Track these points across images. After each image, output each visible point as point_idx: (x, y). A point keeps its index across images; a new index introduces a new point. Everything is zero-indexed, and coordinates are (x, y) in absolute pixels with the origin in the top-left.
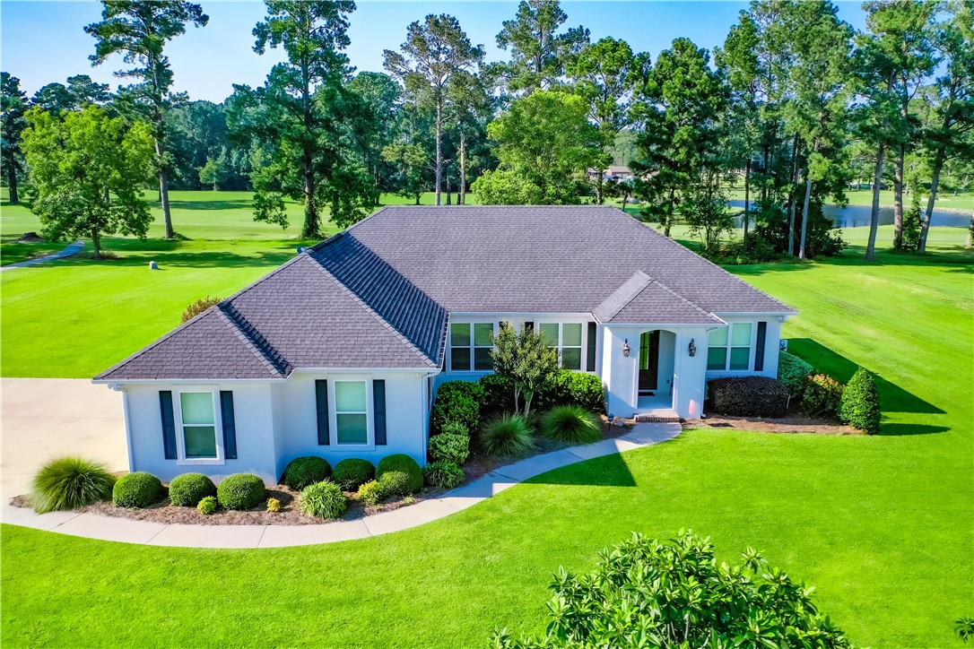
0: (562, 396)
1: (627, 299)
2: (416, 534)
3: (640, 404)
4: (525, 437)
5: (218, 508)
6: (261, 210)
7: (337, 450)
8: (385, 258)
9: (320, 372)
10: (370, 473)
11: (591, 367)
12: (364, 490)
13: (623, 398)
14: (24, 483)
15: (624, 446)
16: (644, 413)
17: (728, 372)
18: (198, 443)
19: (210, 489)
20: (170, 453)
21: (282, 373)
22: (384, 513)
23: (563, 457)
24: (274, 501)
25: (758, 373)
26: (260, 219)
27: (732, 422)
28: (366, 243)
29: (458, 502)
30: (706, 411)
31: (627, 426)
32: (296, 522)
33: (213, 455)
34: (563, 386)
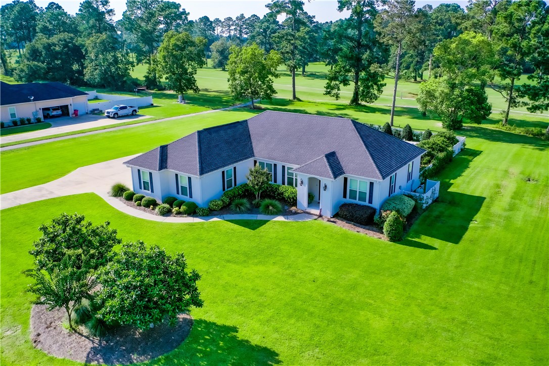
7: (181, 197)
10: (181, 204)
12: (174, 210)
13: (302, 202)
17: (357, 201)
18: (146, 186)
20: (141, 188)
21: (159, 170)
22: (174, 217)
23: (252, 216)
24: (152, 206)
25: (370, 205)
26: (326, 94)
27: (339, 222)
28: (250, 125)
29: (197, 220)
30: (336, 216)
31: (296, 213)
32: (152, 213)
33: (149, 190)
34: (283, 193)
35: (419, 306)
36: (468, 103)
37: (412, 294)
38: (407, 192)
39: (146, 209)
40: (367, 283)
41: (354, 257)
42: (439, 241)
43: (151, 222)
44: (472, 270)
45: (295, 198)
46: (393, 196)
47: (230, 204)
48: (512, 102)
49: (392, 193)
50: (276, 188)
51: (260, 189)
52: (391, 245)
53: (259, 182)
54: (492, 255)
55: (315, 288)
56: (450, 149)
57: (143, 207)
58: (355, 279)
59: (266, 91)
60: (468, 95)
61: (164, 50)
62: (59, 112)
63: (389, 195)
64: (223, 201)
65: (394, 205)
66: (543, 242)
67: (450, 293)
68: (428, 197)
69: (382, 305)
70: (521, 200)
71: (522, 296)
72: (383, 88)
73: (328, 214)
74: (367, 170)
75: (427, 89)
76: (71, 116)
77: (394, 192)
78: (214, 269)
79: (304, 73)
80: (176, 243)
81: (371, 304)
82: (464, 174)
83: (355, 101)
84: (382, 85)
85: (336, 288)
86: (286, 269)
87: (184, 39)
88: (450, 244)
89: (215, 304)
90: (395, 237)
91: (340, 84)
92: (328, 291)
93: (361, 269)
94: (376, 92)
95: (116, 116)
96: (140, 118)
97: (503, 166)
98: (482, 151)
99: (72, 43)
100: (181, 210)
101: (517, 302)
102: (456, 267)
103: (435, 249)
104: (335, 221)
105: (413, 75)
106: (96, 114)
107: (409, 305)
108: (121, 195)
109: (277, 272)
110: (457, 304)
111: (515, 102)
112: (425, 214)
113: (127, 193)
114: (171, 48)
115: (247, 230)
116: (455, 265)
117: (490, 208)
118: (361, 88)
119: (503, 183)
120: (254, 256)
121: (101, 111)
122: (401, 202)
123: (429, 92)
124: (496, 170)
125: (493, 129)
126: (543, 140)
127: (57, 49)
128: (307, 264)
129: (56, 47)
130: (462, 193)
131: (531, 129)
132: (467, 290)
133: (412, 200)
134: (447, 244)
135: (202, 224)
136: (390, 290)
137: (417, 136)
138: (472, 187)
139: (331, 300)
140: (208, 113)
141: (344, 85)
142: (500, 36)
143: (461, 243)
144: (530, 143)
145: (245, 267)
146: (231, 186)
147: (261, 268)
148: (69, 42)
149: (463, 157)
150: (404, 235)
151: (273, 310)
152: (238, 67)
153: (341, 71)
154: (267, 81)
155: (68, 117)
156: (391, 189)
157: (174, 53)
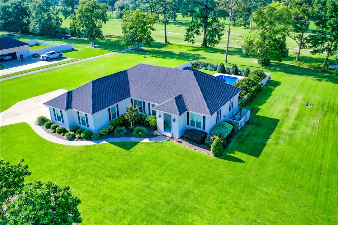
5: (55, 132)
7: (82, 126)
10: (81, 132)
12: (77, 136)
13: (160, 128)
17: (195, 128)
18: (59, 119)
20: (56, 119)
21: (66, 110)
22: (77, 141)
23: (128, 139)
24: (62, 133)
25: (203, 130)
26: (186, 40)
27: (183, 142)
28: (128, 74)
29: (91, 143)
30: (182, 137)
31: (157, 136)
32: (63, 139)
33: (61, 122)
34: (148, 121)
35: (227, 208)
36: (274, 49)
37: (224, 199)
38: (228, 119)
39: (59, 135)
40: (196, 191)
41: (190, 170)
42: (246, 155)
43: (61, 145)
44: (264, 178)
45: (156, 125)
46: (219, 123)
47: (114, 130)
48: (302, 46)
49: (218, 120)
50: (144, 118)
51: (132, 121)
52: (215, 159)
53: (132, 116)
54: (278, 165)
55: (162, 197)
56: (260, 83)
57: (57, 134)
58: (189, 188)
59: (147, 39)
60: (274, 44)
61: (79, 12)
62: (10, 57)
63: (217, 123)
64: (109, 128)
65: (219, 130)
66: (311, 154)
67: (248, 197)
68: (241, 122)
69: (203, 209)
70: (301, 121)
71: (293, 198)
72: (222, 37)
73: (177, 136)
74: (201, 109)
75: (248, 40)
76: (18, 59)
77: (220, 120)
78: (98, 183)
79: (175, 22)
80: (76, 162)
81: (197, 208)
82: (267, 101)
83: (204, 44)
84: (221, 35)
85: (175, 196)
86: (145, 182)
87: (92, 5)
88: (252, 157)
89: (95, 212)
90: (218, 154)
91: (194, 34)
92: (170, 199)
93: (193, 179)
94: (217, 39)
95: (48, 59)
96: (65, 60)
97: (292, 95)
98: (281, 82)
99: (20, 5)
100: (81, 136)
101: (289, 203)
102: (255, 176)
103: (243, 162)
104: (181, 141)
105: (243, 23)
106: (35, 57)
107: (221, 208)
108: (43, 125)
109: (139, 184)
110: (252, 206)
111: (304, 46)
112: (240, 134)
113: (47, 123)
114: (84, 11)
115: (123, 150)
116: (254, 174)
117: (281, 128)
118: (208, 37)
119: (291, 107)
120: (126, 171)
121: (39, 55)
122: (223, 128)
123: (250, 42)
124: (288, 97)
125: (290, 64)
126: (320, 72)
127: (10, 10)
128: (159, 177)
129: (9, 9)
130: (265, 116)
131: (313, 64)
132: (259, 194)
133: (231, 126)
134: (251, 158)
135: (94, 146)
136: (210, 196)
137: (241, 72)
138: (271, 112)
139: (171, 206)
140: (109, 55)
141: (197, 35)
142: (295, 5)
143: (260, 156)
144: (312, 75)
145: (118, 181)
146: (116, 117)
147: (129, 181)
148: (18, 5)
149: (269, 87)
150: (224, 151)
151: (133, 216)
152: (128, 24)
153: (195, 25)
154: (147, 32)
155: (16, 60)
156: (218, 119)
157: (86, 14)
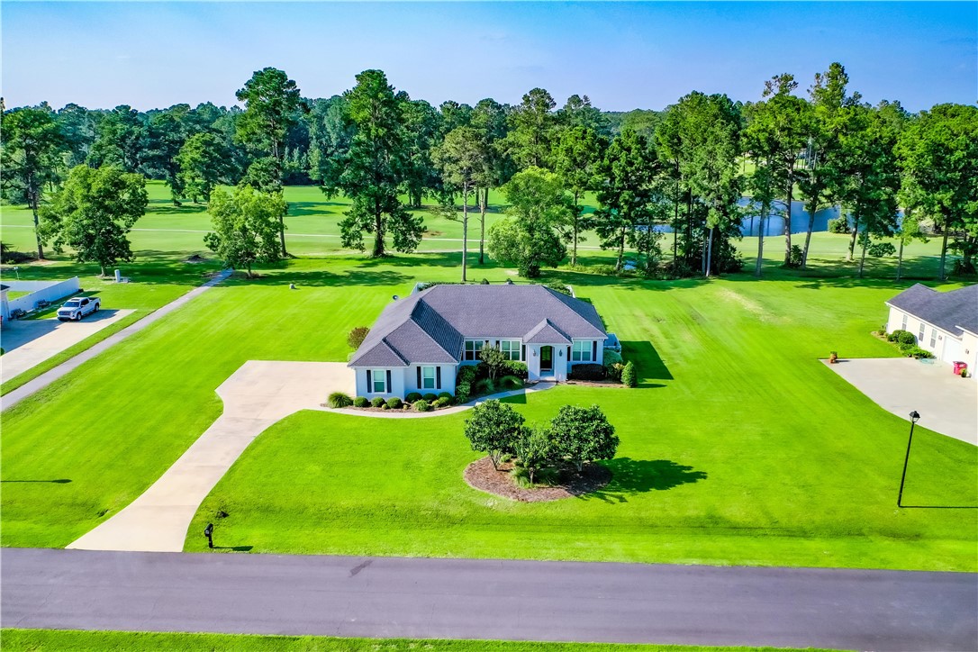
0: (509, 371)
1: (536, 333)
2: (451, 416)
3: (541, 375)
4: (491, 387)
5: (388, 408)
6: (346, 240)
7: (424, 391)
8: (438, 312)
9: (419, 364)
10: (434, 398)
11: (524, 359)
12: (434, 403)
13: (534, 372)
14: (325, 399)
15: (528, 391)
16: (542, 378)
17: (581, 362)
18: (379, 387)
19: (383, 402)
20: (369, 391)
21: (408, 365)
24: (405, 406)
25: (597, 363)
27: (578, 382)
30: (570, 378)
31: (534, 384)
32: (413, 412)
33: (383, 391)
39: (399, 410)
57: (395, 409)
73: (564, 378)
74: (589, 331)
83: (380, 251)
90: (636, 385)
91: (361, 230)
95: (80, 317)
96: (120, 315)
98: (589, 299)
100: (442, 401)
103: (665, 386)
113: (359, 400)
115: (520, 405)
117: (659, 349)
121: (24, 312)
125: (565, 271)
130: (628, 341)
140: (202, 293)
150: (639, 381)
